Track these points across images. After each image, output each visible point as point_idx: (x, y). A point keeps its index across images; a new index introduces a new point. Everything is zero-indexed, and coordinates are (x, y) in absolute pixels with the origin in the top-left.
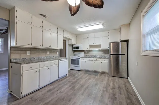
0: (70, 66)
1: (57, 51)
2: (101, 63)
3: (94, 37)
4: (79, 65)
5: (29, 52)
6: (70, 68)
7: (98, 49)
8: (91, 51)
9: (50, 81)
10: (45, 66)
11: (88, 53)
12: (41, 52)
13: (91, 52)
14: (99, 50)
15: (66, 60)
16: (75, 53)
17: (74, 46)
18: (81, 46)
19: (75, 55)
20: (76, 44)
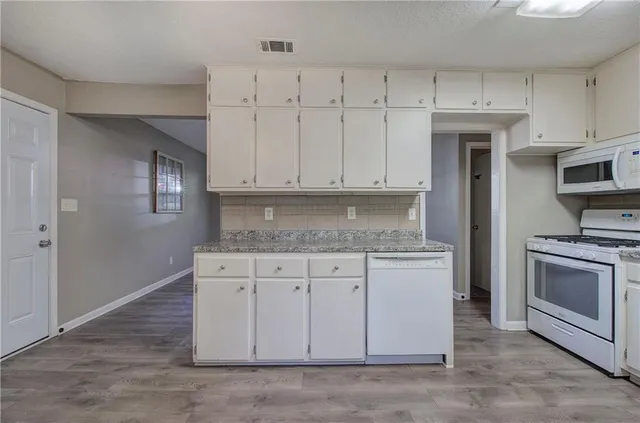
0: (527, 306)
1: (410, 205)
5: (271, 209)
6: (527, 319)
9: (309, 351)
10: (280, 273)
12: (315, 208)
15: (431, 263)
16: (585, 212)
17: (566, 162)
18: (634, 153)
19: (585, 233)
20: (590, 144)
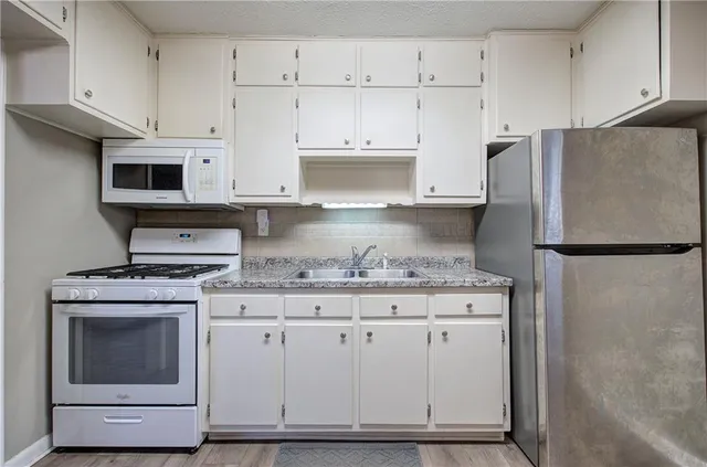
0: (50, 406)
2: (437, 337)
3: (348, 84)
4: (175, 380)
6: (50, 430)
7: (381, 200)
8: (316, 212)
11: (277, 234)
13: (312, 230)
14: (390, 207)
16: (136, 231)
17: (116, 155)
18: (205, 161)
19: (136, 260)
20: (150, 137)
